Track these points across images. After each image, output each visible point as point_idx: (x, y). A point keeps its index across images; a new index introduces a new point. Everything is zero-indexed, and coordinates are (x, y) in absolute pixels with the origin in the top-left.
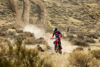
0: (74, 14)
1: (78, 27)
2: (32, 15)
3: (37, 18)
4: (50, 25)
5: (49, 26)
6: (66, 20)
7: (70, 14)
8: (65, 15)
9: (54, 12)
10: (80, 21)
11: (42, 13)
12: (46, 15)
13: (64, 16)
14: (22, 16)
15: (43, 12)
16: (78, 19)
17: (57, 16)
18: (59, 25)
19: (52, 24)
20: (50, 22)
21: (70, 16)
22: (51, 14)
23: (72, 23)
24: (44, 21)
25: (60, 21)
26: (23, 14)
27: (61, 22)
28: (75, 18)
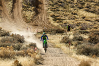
0: (86, 5)
1: (91, 23)
2: (25, 8)
3: (33, 13)
4: (52, 22)
5: (49, 23)
6: (75, 14)
7: (80, 5)
8: (73, 7)
9: (56, 4)
10: (94, 15)
11: (40, 6)
12: (45, 8)
13: (72, 9)
14: (12, 11)
15: (41, 3)
16: (92, 12)
17: (61, 9)
18: (64, 21)
19: (55, 20)
20: (51, 19)
21: (80, 8)
22: (53, 6)
23: (84, 18)
24: (43, 16)
25: (66, 16)
26: (13, 8)
27: (67, 18)
28: (87, 11)
